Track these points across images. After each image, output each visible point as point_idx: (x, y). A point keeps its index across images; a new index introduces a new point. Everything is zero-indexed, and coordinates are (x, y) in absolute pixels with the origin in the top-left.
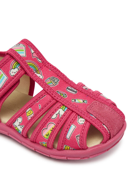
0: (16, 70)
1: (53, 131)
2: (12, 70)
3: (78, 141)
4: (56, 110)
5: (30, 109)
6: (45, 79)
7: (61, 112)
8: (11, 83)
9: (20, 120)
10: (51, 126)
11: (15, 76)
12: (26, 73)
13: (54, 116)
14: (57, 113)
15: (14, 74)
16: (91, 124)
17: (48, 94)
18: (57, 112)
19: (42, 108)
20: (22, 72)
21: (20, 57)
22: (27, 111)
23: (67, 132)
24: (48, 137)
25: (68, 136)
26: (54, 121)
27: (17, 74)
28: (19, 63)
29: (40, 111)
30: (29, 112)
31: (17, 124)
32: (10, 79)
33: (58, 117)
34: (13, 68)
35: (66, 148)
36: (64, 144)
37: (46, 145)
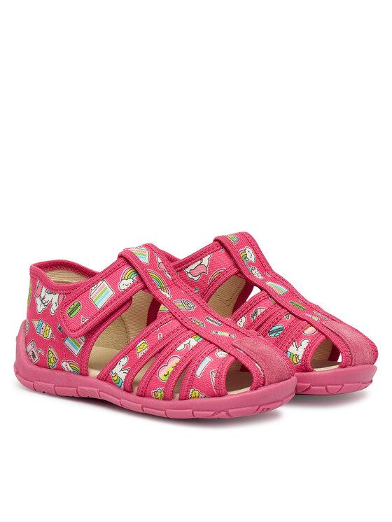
0: (130, 282)
1: (175, 368)
2: (124, 282)
3: (213, 379)
4: (184, 340)
5: (143, 341)
6: (173, 299)
7: (193, 342)
8: (119, 301)
9: (124, 361)
10: (174, 361)
11: (127, 290)
12: (145, 288)
13: (181, 347)
14: (185, 343)
15: (126, 288)
16: (236, 359)
17: (176, 318)
18: (187, 342)
19: (164, 339)
20: (140, 285)
21: (140, 263)
22: (138, 345)
23: (197, 366)
24: (166, 378)
25: (199, 373)
26: (180, 353)
27: (130, 288)
28: (137, 272)
29: (160, 342)
30: (142, 347)
31: (117, 369)
32: (118, 294)
33: (187, 348)
34: (126, 278)
35: (193, 394)
36: (190, 386)
37: (162, 393)
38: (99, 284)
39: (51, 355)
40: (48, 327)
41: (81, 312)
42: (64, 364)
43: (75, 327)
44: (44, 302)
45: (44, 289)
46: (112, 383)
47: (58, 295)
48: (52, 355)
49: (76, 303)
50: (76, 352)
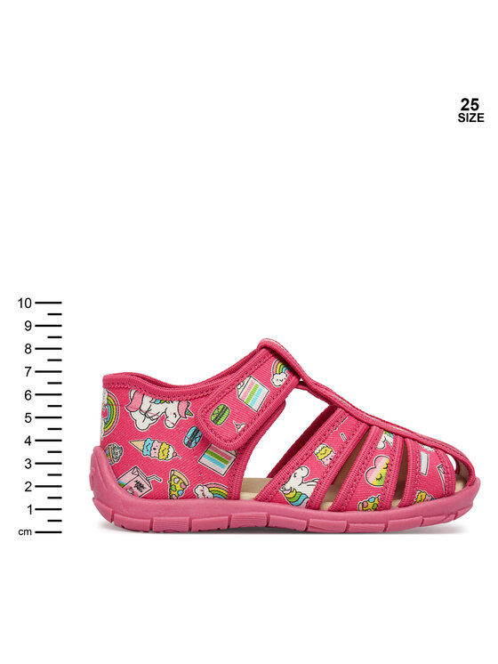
0: (283, 376)
1: (388, 469)
2: (277, 376)
3: (442, 476)
4: (379, 436)
5: (322, 446)
7: (388, 438)
9: (302, 472)
10: (383, 461)
11: (283, 387)
13: (381, 445)
14: (382, 440)
19: (349, 439)
22: (317, 451)
24: (381, 483)
25: (424, 469)
26: (384, 451)
27: (286, 383)
29: (347, 442)
30: (323, 452)
34: (278, 372)
35: (419, 497)
36: (415, 487)
37: (377, 502)
38: (246, 381)
39: (177, 480)
40: (165, 446)
41: (232, 417)
42: (198, 490)
43: (230, 436)
44: (150, 415)
45: (147, 399)
46: (283, 502)
47: (176, 403)
48: (179, 480)
49: (221, 407)
50: (222, 469)
